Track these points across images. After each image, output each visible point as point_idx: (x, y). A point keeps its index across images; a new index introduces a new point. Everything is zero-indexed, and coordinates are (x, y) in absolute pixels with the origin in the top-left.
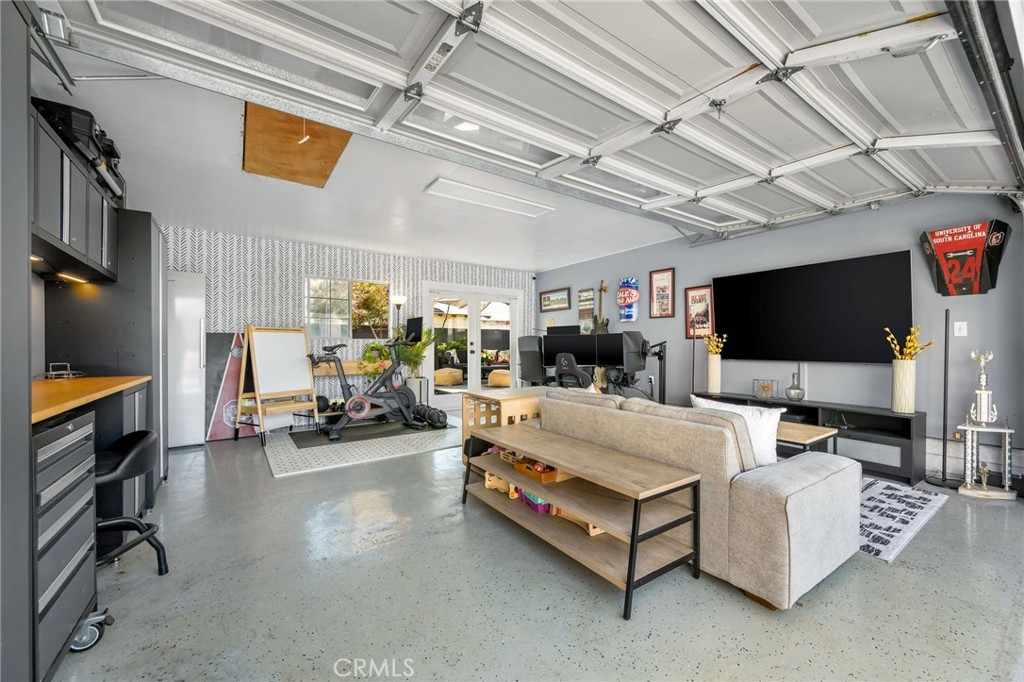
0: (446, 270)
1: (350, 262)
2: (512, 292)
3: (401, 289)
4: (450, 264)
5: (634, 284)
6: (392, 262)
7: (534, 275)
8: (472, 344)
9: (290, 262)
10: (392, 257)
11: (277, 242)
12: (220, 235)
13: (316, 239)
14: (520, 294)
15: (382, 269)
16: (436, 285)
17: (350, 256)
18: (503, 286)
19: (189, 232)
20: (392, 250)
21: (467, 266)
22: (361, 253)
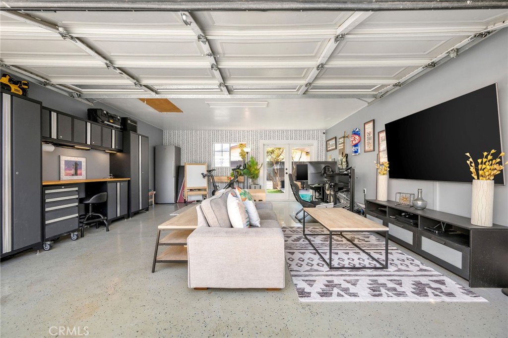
0: (272, 134)
1: (229, 136)
2: (311, 141)
3: (250, 145)
4: (274, 131)
5: (357, 132)
6: (246, 133)
7: (324, 131)
8: (287, 169)
9: (207, 138)
10: (246, 132)
11: (203, 131)
12: (185, 131)
13: (216, 128)
14: (315, 142)
15: (242, 137)
16: (266, 142)
17: (229, 133)
18: (305, 139)
19: (177, 131)
20: (246, 129)
21: (283, 131)
22: (233, 131)
